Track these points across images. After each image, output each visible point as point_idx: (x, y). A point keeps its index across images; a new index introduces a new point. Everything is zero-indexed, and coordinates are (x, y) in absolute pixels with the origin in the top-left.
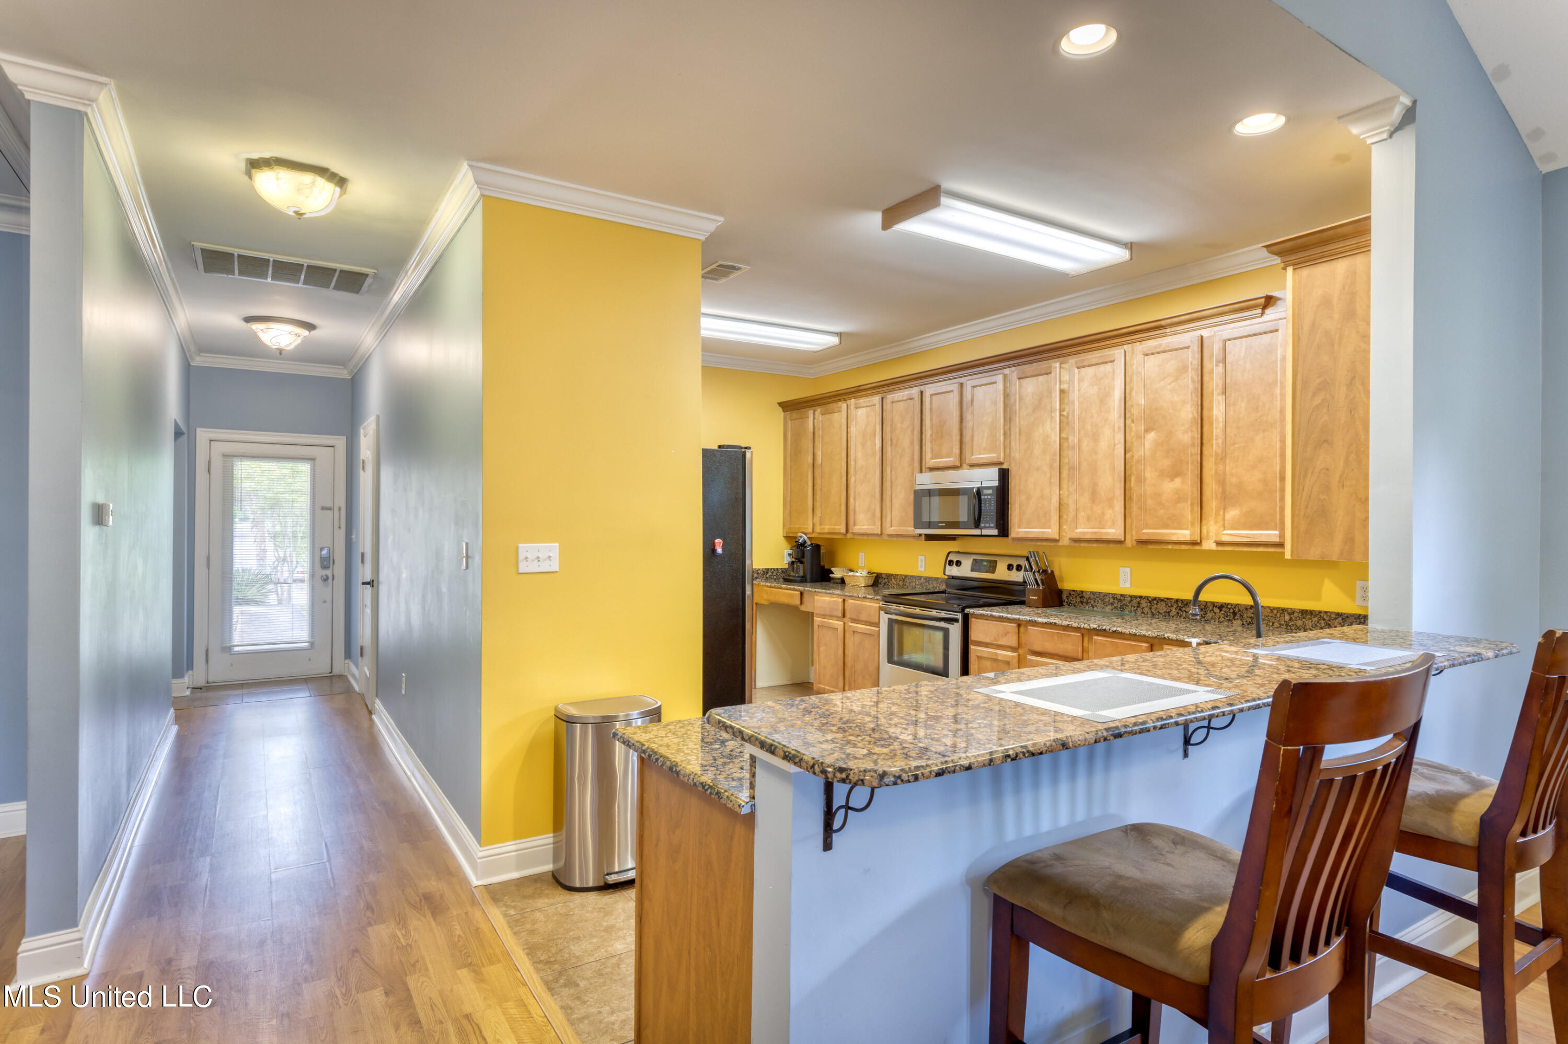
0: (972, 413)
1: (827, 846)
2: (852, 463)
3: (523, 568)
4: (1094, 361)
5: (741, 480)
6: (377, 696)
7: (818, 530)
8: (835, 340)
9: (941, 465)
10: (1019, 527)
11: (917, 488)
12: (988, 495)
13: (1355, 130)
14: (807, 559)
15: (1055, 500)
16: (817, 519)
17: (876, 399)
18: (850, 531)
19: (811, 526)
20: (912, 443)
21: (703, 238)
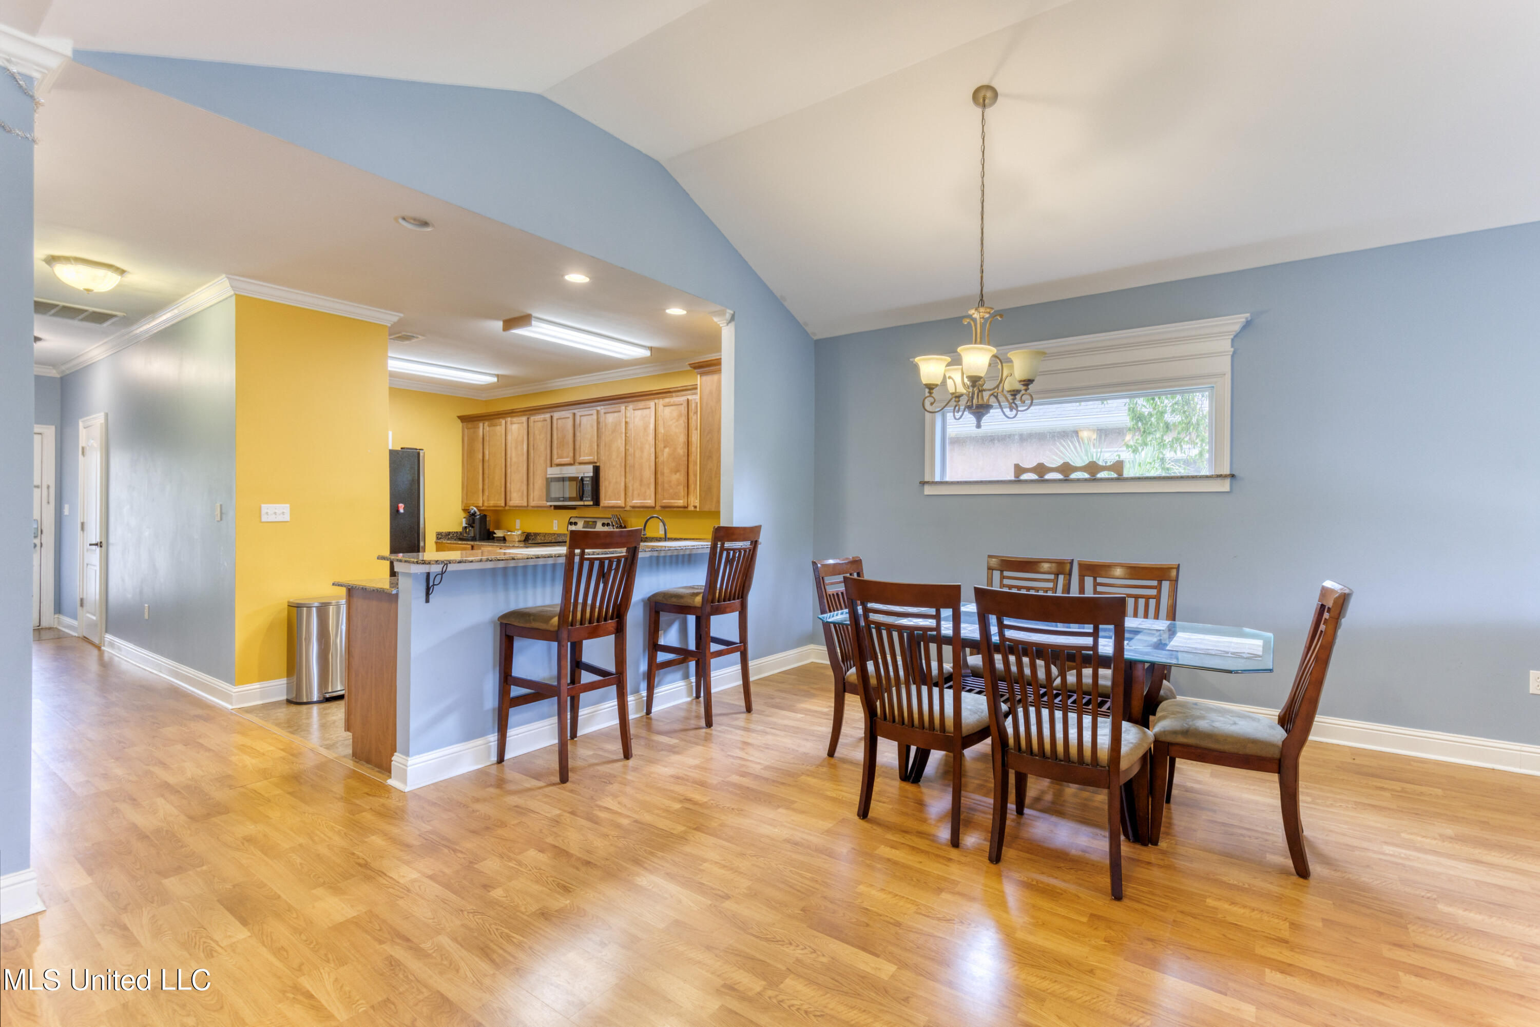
0: (580, 432)
1: (427, 601)
2: (509, 460)
3: (264, 519)
4: (641, 407)
5: (416, 468)
6: (106, 632)
7: (486, 504)
8: (495, 380)
9: (563, 463)
10: (605, 500)
11: (548, 476)
12: (587, 482)
13: (716, 319)
14: (477, 525)
15: (623, 484)
16: (485, 497)
17: (524, 419)
18: (508, 504)
19: (481, 502)
20: (546, 448)
21: (389, 325)
